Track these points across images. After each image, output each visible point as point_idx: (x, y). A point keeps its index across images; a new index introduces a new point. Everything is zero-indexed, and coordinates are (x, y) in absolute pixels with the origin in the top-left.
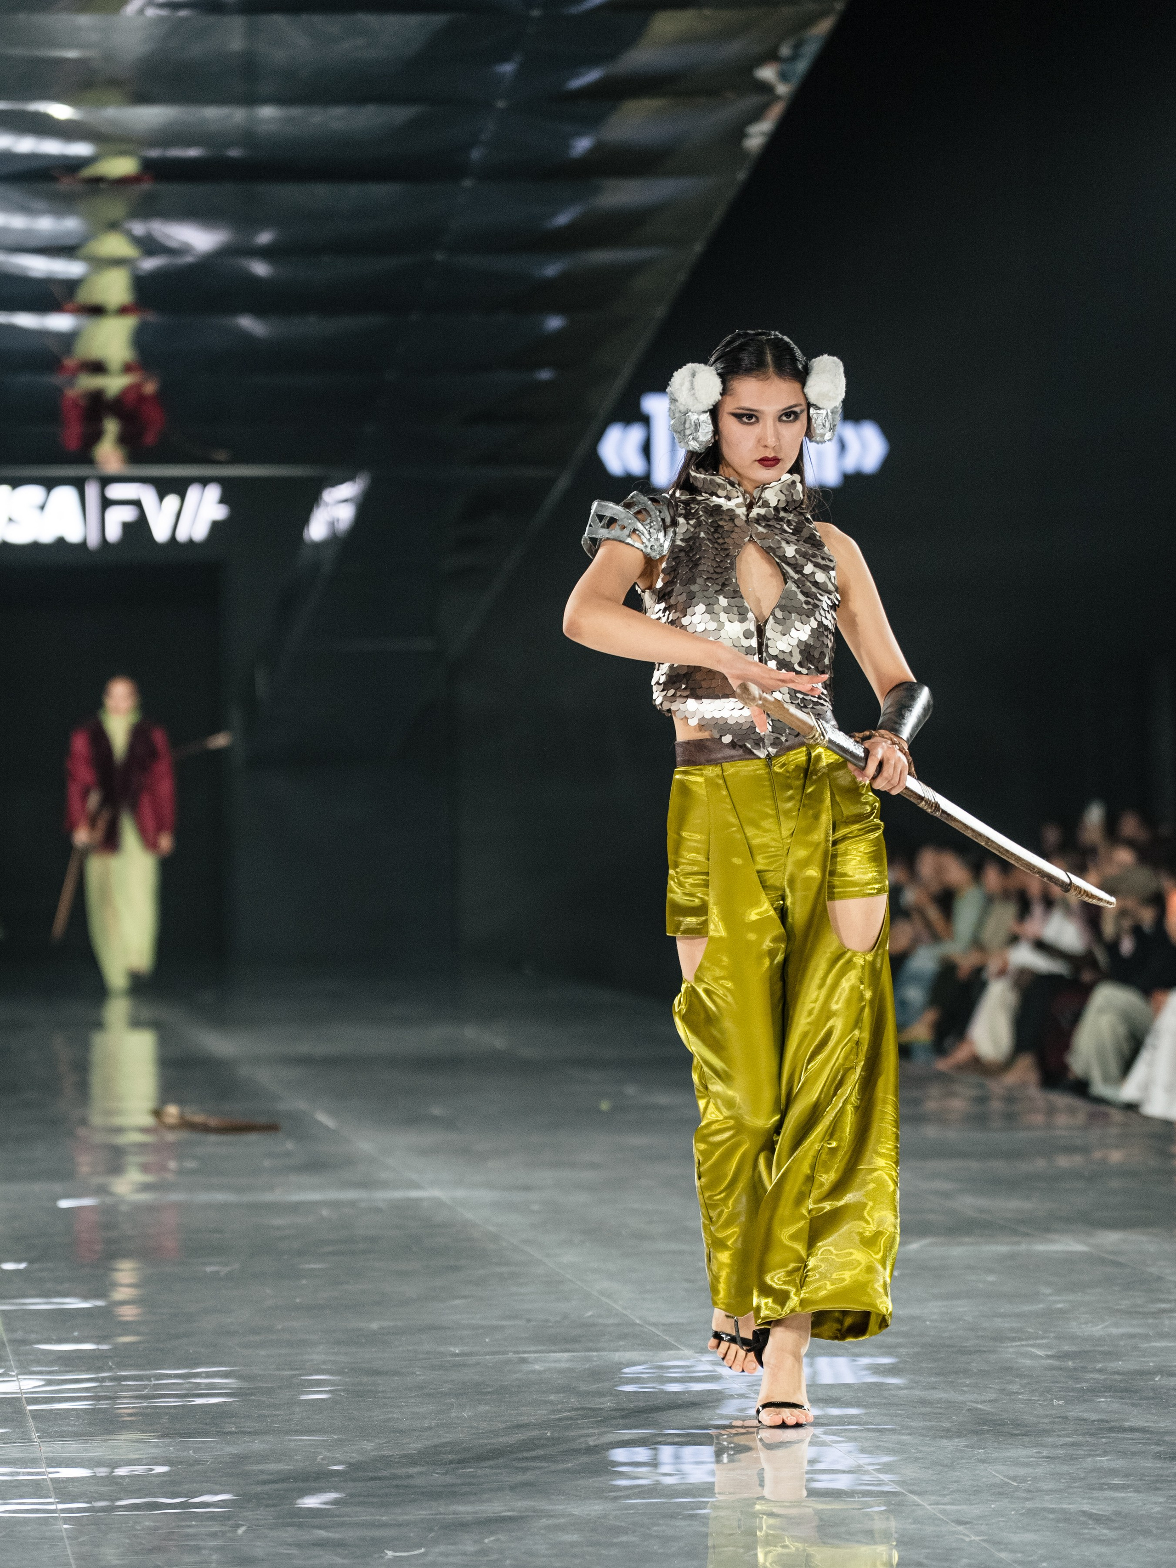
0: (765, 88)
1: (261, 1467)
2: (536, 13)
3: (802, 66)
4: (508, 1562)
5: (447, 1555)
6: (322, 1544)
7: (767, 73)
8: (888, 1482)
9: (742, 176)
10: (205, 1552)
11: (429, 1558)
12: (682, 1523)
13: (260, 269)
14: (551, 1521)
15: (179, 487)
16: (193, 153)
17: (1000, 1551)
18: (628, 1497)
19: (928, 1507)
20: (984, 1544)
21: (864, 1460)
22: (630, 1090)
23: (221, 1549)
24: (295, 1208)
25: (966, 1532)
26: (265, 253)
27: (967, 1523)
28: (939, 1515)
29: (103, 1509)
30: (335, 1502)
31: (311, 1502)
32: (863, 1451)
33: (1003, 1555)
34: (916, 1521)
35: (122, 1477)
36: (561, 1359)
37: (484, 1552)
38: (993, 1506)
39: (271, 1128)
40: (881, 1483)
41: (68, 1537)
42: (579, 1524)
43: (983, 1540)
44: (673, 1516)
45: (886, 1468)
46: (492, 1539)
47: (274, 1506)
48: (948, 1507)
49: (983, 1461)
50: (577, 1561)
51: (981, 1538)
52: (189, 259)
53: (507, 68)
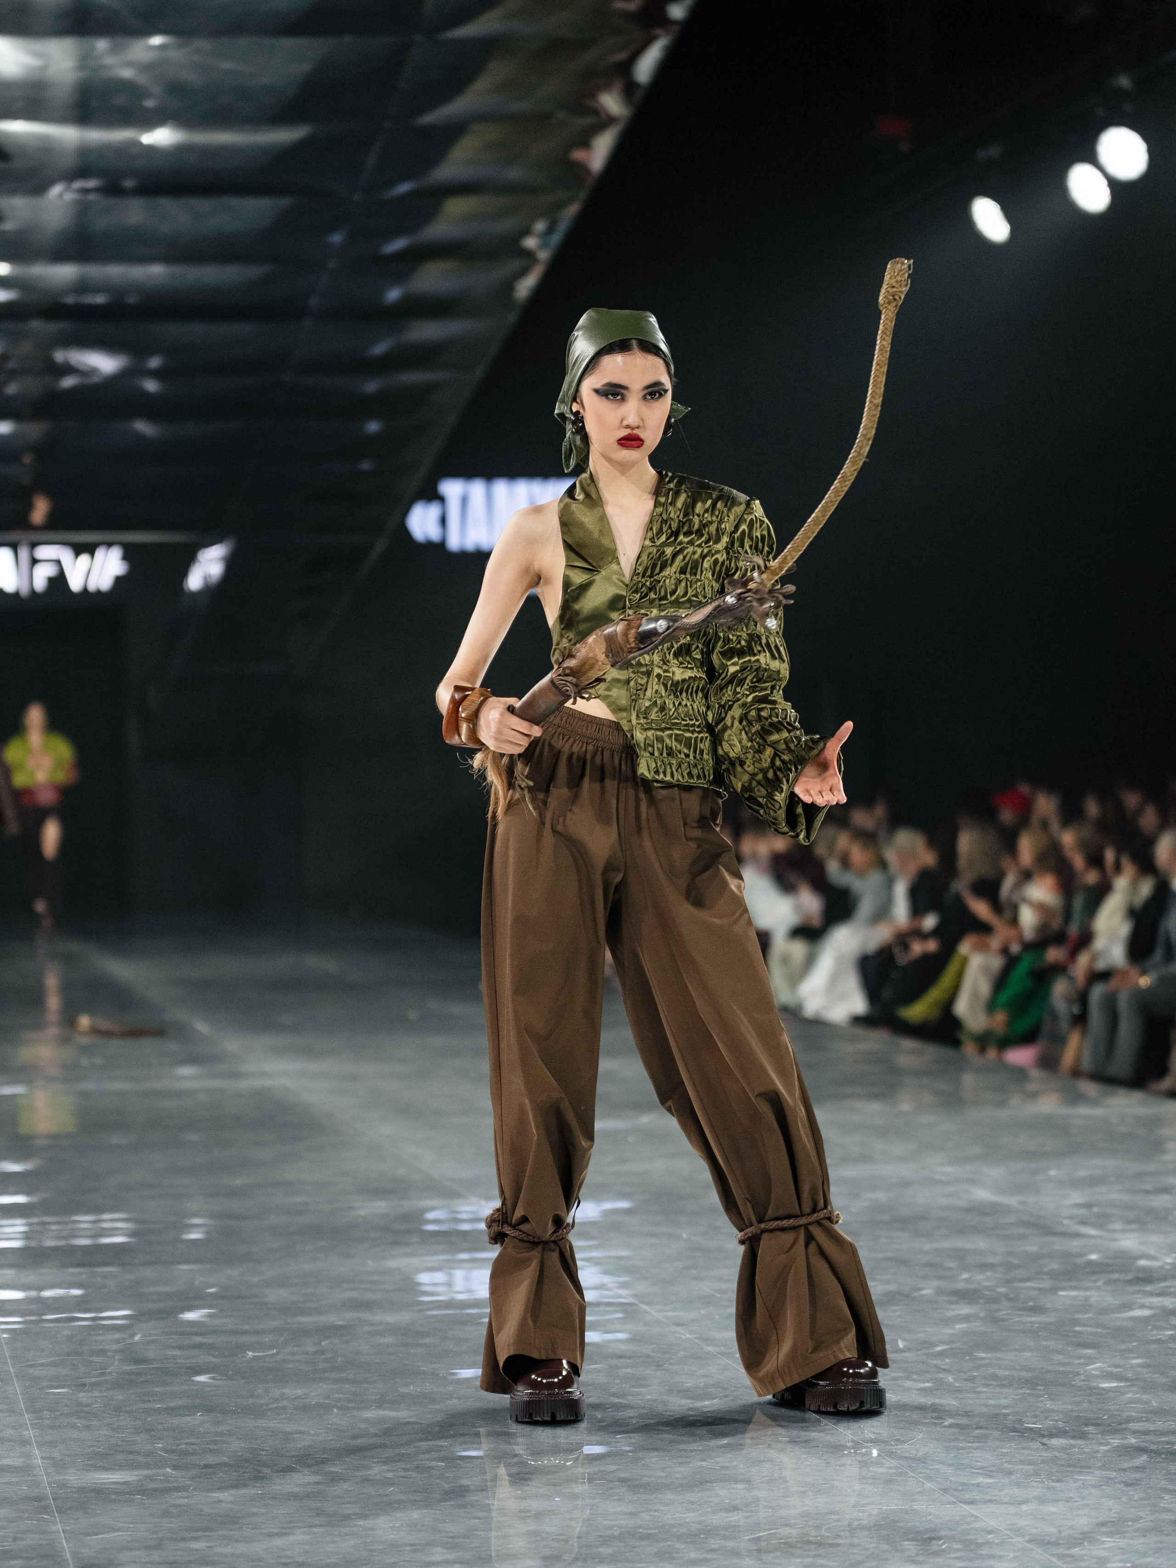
0: (530, 256)
1: (151, 1289)
2: (357, 197)
3: (557, 238)
4: (340, 1359)
5: (294, 1354)
6: (199, 1346)
7: (530, 243)
8: (625, 1296)
9: (512, 318)
10: (109, 1354)
11: (278, 1358)
12: (471, 1328)
13: (151, 386)
14: (373, 1328)
15: (90, 549)
16: (100, 299)
17: (707, 1345)
18: (430, 1309)
19: (655, 1314)
20: (697, 1341)
21: (606, 1279)
22: (432, 1004)
23: (121, 1351)
24: (179, 1094)
25: (683, 1332)
26: (155, 374)
27: (682, 1325)
28: (662, 1319)
29: (32, 1322)
30: (210, 1316)
31: (190, 1316)
32: (606, 1273)
33: (710, 1348)
34: (645, 1324)
35: (47, 1298)
36: (379, 1207)
37: (322, 1352)
38: (702, 1312)
39: (159, 1032)
40: (620, 1296)
41: (5, 1343)
42: (391, 1330)
43: (695, 1338)
44: (464, 1323)
45: (624, 1285)
46: (327, 1342)
47: (162, 1319)
48: (670, 1314)
49: (695, 1279)
50: (392, 1358)
51: (694, 1336)
52: (96, 379)
53: (337, 238)
